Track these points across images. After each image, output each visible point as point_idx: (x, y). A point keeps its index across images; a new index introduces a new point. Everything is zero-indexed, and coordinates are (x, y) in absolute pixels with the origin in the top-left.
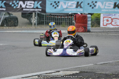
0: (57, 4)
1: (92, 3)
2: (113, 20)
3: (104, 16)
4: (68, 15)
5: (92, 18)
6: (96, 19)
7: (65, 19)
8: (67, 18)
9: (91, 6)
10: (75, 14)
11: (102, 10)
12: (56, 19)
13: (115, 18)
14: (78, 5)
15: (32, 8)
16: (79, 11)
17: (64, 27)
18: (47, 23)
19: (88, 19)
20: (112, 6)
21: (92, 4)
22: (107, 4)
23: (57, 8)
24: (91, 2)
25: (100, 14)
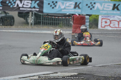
0: (55, 4)
2: (112, 22)
3: (103, 18)
4: (65, 15)
5: (90, 19)
6: (94, 20)
7: (62, 20)
8: (65, 19)
9: (89, 7)
10: (73, 15)
11: (101, 12)
12: (53, 20)
14: (76, 6)
15: (29, 8)
16: (77, 12)
18: (44, 23)
19: (86, 20)
21: (90, 5)
23: (55, 8)
25: (98, 16)
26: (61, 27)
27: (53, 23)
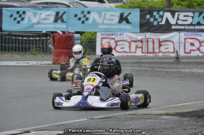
1: (82, 14)
2: (118, 43)
3: (103, 36)
4: (39, 34)
5: (82, 40)
6: (88, 41)
7: (34, 42)
8: (39, 40)
9: (80, 19)
10: (53, 32)
11: (100, 26)
12: (19, 42)
13: (121, 39)
14: (58, 18)
16: (60, 28)
17: (34, 55)
18: (4, 48)
19: (76, 41)
20: (117, 19)
21: (81, 16)
22: (108, 16)
24: (81, 12)
25: (96, 33)
26: (32, 54)
27: (19, 48)
